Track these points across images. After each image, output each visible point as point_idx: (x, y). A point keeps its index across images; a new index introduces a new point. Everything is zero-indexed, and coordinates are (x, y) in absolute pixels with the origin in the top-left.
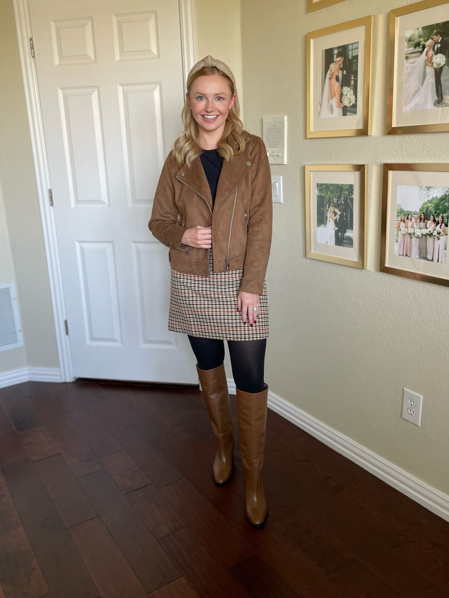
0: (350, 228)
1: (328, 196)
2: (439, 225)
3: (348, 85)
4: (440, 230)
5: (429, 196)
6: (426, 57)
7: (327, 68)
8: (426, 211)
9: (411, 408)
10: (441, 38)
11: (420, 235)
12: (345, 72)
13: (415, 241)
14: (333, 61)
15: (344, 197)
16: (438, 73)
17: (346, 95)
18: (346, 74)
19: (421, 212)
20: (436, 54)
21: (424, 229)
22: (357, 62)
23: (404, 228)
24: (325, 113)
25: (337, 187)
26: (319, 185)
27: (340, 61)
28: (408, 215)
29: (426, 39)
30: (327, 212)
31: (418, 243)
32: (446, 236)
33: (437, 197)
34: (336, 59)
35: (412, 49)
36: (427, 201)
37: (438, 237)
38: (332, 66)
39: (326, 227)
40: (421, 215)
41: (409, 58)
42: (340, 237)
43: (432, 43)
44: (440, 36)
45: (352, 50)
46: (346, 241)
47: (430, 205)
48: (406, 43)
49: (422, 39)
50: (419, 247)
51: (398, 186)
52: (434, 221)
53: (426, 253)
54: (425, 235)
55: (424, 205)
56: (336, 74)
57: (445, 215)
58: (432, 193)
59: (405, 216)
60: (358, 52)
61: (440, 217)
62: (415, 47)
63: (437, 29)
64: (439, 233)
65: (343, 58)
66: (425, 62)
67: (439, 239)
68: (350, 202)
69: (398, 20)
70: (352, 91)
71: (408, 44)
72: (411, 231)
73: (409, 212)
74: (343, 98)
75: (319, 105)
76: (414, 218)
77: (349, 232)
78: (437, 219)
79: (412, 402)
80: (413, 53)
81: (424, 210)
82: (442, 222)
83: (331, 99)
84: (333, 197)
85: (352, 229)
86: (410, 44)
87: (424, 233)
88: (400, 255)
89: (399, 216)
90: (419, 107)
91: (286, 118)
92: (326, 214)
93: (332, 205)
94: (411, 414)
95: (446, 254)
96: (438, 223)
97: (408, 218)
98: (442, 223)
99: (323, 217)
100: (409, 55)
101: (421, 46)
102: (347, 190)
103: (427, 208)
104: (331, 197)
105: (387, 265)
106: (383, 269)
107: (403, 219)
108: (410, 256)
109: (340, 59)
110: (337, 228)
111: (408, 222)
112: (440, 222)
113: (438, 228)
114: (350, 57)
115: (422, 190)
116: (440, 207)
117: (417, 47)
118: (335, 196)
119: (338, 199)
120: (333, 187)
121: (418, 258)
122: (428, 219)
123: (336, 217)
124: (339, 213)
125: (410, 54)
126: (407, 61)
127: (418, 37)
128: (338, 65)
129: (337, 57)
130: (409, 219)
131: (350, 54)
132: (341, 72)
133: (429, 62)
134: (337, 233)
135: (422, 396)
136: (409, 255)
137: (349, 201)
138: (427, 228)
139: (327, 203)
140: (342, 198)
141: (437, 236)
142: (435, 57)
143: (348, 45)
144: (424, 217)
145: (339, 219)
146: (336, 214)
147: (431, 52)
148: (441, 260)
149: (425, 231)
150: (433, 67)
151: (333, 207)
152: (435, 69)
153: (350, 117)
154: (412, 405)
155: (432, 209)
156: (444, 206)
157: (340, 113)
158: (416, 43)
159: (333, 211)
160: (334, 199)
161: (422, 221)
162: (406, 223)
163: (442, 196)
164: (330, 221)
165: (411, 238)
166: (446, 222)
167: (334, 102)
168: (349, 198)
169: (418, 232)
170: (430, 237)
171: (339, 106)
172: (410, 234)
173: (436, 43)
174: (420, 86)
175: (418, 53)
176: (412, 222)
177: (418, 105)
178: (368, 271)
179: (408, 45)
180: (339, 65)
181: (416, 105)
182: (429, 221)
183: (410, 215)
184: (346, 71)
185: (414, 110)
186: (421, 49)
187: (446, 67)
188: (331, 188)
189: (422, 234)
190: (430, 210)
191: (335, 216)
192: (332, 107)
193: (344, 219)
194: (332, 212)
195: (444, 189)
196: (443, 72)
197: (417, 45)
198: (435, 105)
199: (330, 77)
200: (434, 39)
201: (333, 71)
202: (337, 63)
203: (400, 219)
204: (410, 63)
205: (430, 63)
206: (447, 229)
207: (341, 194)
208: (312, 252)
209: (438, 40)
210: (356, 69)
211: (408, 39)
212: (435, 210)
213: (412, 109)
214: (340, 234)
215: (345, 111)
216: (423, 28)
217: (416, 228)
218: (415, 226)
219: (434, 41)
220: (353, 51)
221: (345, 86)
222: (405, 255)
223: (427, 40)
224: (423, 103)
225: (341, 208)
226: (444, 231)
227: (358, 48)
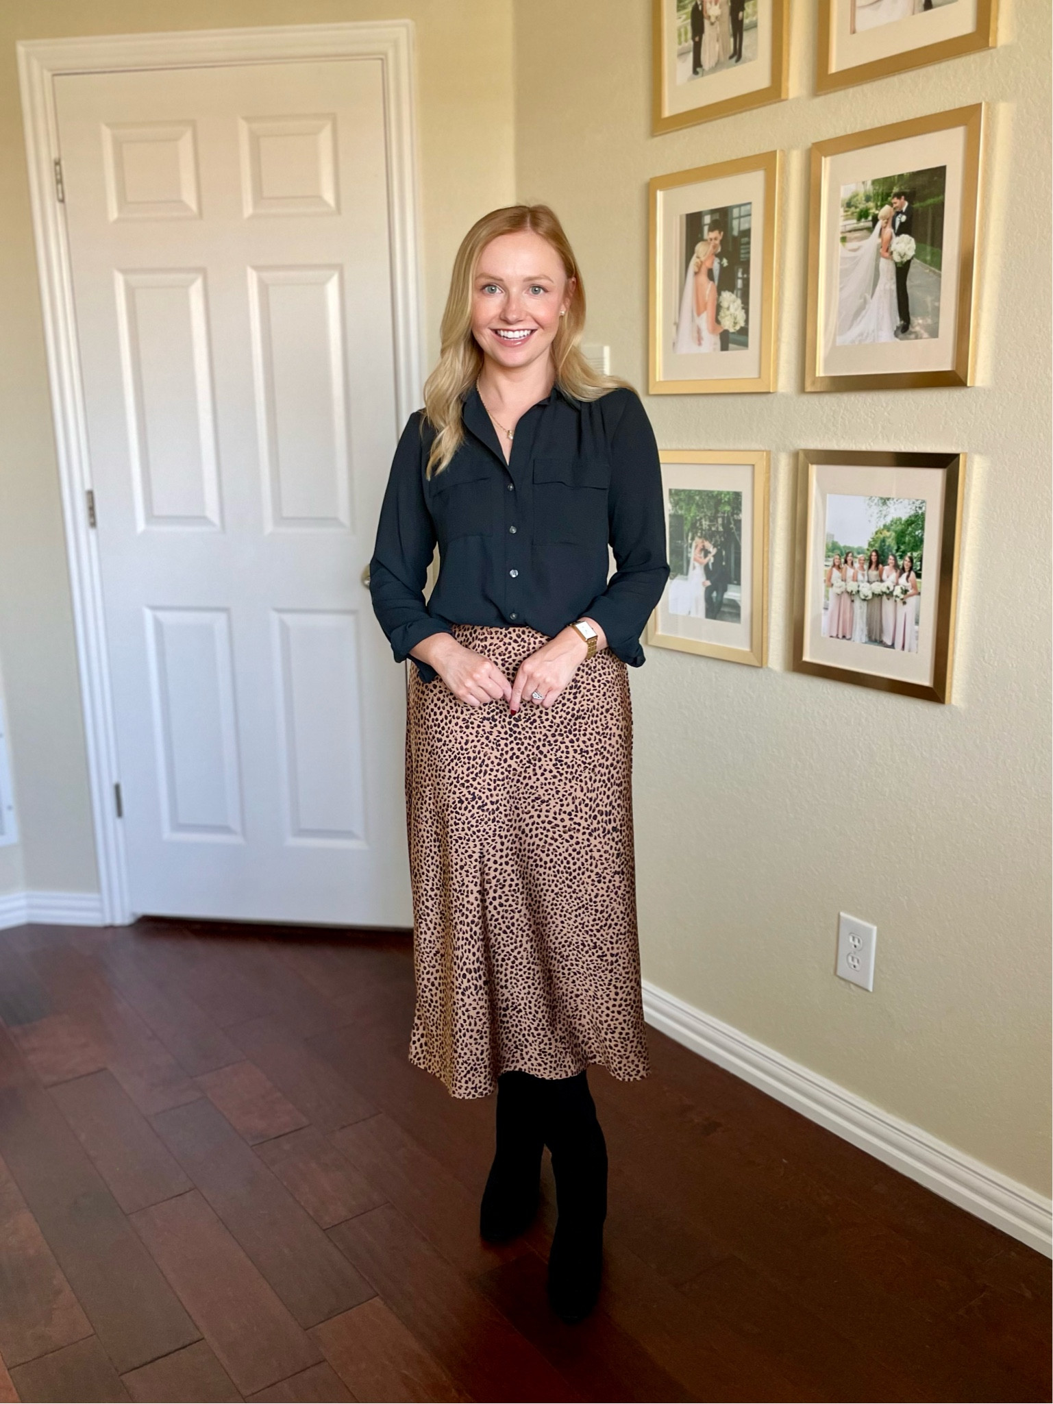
0: (735, 582)
1: (692, 515)
2: (905, 575)
3: (732, 289)
4: (906, 584)
5: (885, 516)
6: (879, 241)
7: (690, 252)
8: (881, 547)
9: (855, 953)
10: (906, 204)
11: (870, 596)
12: (725, 262)
13: (861, 608)
14: (702, 239)
15: (723, 518)
16: (902, 271)
17: (728, 309)
18: (727, 267)
19: (872, 549)
20: (898, 234)
21: (877, 583)
22: (749, 243)
23: (840, 580)
24: (687, 345)
25: (709, 497)
26: (673, 491)
27: (716, 239)
28: (847, 554)
29: (879, 204)
30: (689, 549)
31: (865, 611)
32: (918, 597)
33: (900, 519)
34: (707, 234)
35: (853, 223)
36: (882, 527)
37: (902, 599)
38: (700, 248)
39: (687, 579)
40: (871, 556)
41: (847, 239)
42: (714, 600)
43: (890, 212)
44: (906, 199)
45: (740, 217)
46: (726, 609)
47: (888, 534)
48: (842, 210)
49: (871, 204)
50: (867, 619)
51: (828, 495)
52: (896, 566)
53: (881, 631)
54: (879, 595)
55: (876, 533)
56: (708, 264)
57: (915, 554)
58: (892, 510)
59: (841, 556)
60: (750, 222)
61: (907, 559)
62: (859, 220)
63: (900, 186)
64: (905, 592)
65: (722, 233)
66: (878, 250)
67: (904, 603)
68: (734, 528)
69: (826, 163)
70: (739, 301)
71: (846, 211)
72: (852, 586)
73: (849, 548)
74: (722, 314)
75: (674, 328)
76: (857, 560)
77: (734, 591)
78: (900, 563)
79: (856, 940)
80: (856, 230)
81: (877, 545)
82: (911, 569)
83: (699, 314)
84: (701, 518)
85: (739, 584)
86: (849, 213)
87: (877, 591)
88: (831, 637)
89: (829, 557)
90: (867, 337)
91: (607, 350)
92: (687, 552)
93: (699, 534)
94: (855, 966)
95: (917, 632)
96: (903, 570)
97: (846, 562)
98: (910, 571)
99: (682, 560)
100: (848, 235)
101: (870, 218)
102: (728, 503)
103: (884, 541)
104: (698, 518)
105: (807, 657)
106: (799, 665)
107: (837, 564)
108: (849, 639)
109: (715, 234)
110: (708, 583)
111: (846, 569)
112: (907, 568)
113: (903, 580)
114: (735, 233)
115: (873, 504)
116: (907, 539)
117: (863, 220)
118: (705, 516)
119: (711, 521)
120: (701, 498)
121: (866, 643)
122: (884, 563)
123: (707, 559)
124: (713, 551)
125: (850, 231)
126: (844, 245)
127: (864, 199)
128: (711, 247)
129: (711, 230)
130: (849, 562)
131: (736, 226)
132: (717, 261)
133: (885, 249)
134: (708, 591)
135: (875, 928)
136: (848, 637)
137: (732, 526)
138: (882, 581)
139: (689, 530)
140: (720, 521)
141: (902, 596)
142: (896, 240)
143: (731, 208)
144: (878, 559)
145: (713, 564)
146: (706, 553)
147: (889, 231)
148: (910, 645)
149: (878, 588)
150: (892, 259)
151: (700, 537)
152: (896, 263)
153: (734, 354)
154: (855, 946)
155: (891, 542)
156: (915, 537)
157: (715, 344)
158: (861, 211)
159: (700, 546)
160: (704, 522)
161: (873, 566)
162: (844, 570)
163: (910, 517)
164: (694, 568)
165: (853, 601)
166: (918, 568)
167: (704, 321)
168: (734, 520)
169: (866, 590)
170: (888, 599)
171: (713, 331)
172: (850, 594)
173: (898, 213)
174: (868, 297)
175: (865, 231)
176: (854, 568)
177: (865, 334)
178: (770, 670)
179: (845, 214)
180: (715, 247)
181: (861, 334)
182: (886, 567)
183: (850, 555)
184: (727, 258)
185: (857, 343)
186: (870, 224)
187: (916, 261)
188: (697, 498)
189: (873, 594)
190: (887, 544)
191: (706, 556)
192: (699, 331)
193: (724, 563)
194: (698, 549)
195: (914, 503)
196: (912, 270)
197: (863, 215)
198: (896, 335)
199: (697, 270)
200: (895, 206)
201: (703, 259)
202: (709, 244)
203: (831, 564)
204: (850, 250)
205: (887, 250)
206: (920, 583)
207: (717, 511)
208: (659, 632)
209: (902, 206)
210: (747, 256)
211: (846, 201)
212: (898, 543)
213: (853, 342)
214: (714, 594)
215: (727, 340)
216: (874, 182)
217: (862, 582)
218: (860, 577)
219: (895, 209)
220: (742, 220)
221: (725, 290)
222: (840, 636)
223: (882, 206)
224: (873, 331)
225: (716, 541)
226: (914, 587)
227: (750, 215)
